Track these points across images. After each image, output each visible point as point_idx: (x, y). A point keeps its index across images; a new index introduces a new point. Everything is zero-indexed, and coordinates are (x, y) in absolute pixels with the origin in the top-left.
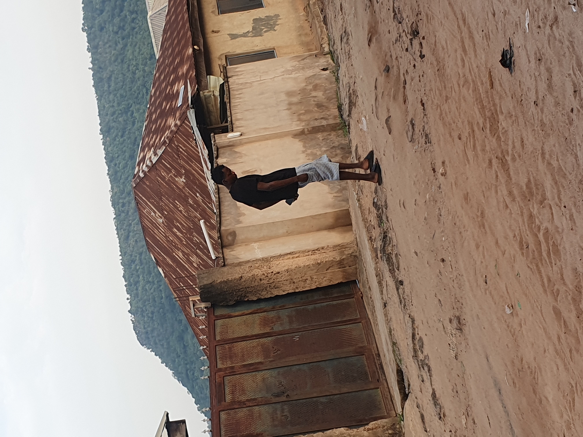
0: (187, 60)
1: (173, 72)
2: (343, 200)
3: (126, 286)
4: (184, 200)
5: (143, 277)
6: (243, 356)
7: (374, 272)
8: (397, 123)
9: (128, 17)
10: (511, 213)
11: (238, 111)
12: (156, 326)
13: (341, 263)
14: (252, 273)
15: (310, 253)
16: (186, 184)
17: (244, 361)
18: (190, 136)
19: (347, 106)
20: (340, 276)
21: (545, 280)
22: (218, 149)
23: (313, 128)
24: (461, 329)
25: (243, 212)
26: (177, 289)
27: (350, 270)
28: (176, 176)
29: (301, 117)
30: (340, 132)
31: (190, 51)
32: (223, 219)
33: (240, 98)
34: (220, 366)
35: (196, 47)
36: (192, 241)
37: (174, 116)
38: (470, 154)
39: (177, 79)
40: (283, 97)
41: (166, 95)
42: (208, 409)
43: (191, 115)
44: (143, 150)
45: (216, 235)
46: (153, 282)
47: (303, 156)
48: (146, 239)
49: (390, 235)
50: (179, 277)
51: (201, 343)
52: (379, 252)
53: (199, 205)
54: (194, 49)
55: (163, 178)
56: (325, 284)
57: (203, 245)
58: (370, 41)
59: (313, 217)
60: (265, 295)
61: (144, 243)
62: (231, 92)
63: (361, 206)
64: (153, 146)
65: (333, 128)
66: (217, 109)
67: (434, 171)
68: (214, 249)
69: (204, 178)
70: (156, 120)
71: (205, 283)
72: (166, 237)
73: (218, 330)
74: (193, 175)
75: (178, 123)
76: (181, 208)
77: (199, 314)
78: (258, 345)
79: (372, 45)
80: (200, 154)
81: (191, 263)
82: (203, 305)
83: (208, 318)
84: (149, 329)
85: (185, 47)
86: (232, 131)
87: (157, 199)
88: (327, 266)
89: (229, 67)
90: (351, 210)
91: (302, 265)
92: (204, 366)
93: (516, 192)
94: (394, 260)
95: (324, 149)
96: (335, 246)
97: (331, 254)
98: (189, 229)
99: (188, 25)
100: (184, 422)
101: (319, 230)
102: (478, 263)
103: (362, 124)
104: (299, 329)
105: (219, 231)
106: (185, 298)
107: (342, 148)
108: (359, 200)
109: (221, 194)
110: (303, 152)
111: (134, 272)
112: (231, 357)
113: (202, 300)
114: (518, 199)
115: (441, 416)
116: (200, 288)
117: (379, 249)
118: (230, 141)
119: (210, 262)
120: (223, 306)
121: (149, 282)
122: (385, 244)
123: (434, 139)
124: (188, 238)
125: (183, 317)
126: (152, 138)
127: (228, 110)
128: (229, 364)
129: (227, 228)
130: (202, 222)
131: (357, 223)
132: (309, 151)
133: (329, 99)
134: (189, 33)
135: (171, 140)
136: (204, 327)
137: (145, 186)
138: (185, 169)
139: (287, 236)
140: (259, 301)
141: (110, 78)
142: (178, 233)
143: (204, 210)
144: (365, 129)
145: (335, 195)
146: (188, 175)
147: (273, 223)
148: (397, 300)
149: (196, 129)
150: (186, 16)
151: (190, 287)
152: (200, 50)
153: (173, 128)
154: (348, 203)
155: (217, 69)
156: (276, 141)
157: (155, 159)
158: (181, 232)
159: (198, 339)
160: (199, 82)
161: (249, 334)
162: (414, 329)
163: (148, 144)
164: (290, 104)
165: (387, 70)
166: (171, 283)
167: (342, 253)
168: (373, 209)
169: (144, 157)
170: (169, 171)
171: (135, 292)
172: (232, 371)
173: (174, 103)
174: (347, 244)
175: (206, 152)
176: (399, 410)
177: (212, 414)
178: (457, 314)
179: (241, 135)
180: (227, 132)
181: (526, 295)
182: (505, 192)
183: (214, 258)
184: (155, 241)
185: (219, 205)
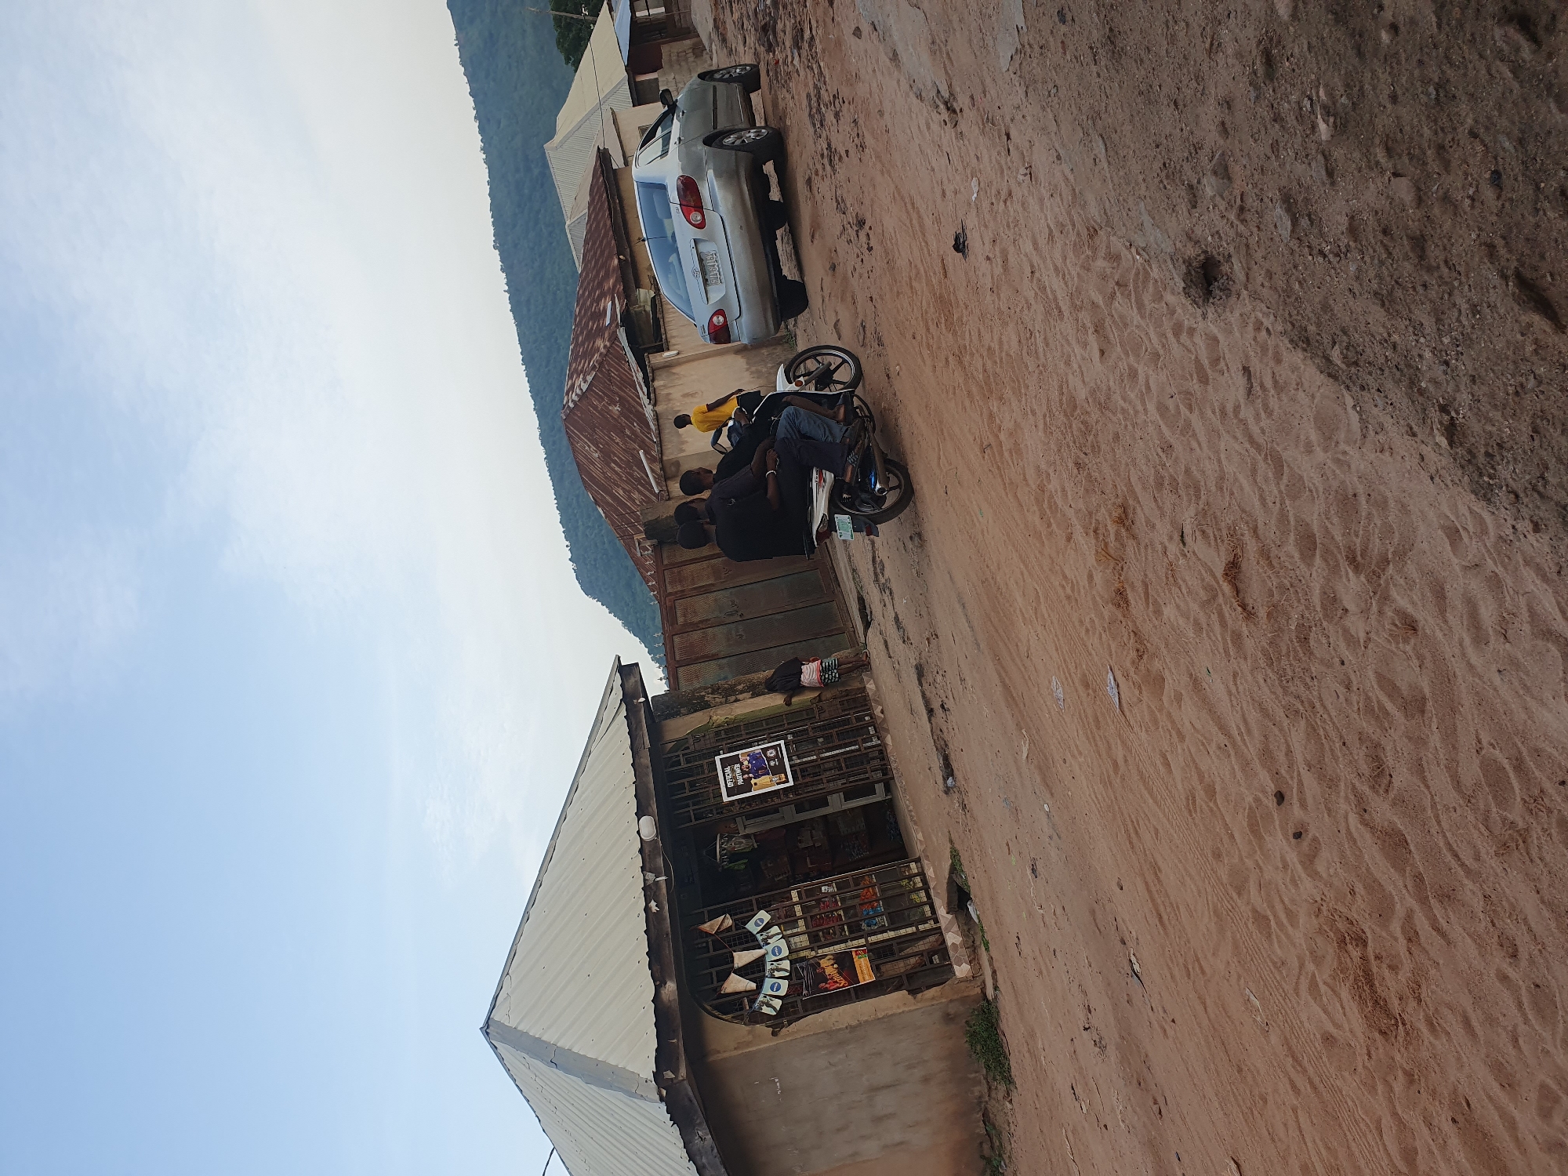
0: (614, 270)
1: (598, 288)
3: (563, 531)
4: (621, 432)
6: (693, 579)
9: (544, 230)
11: (672, 327)
12: (600, 574)
16: (621, 413)
17: (695, 584)
18: (623, 358)
21: (1007, 484)
25: (687, 440)
26: (619, 529)
28: (610, 405)
30: (786, 345)
31: (616, 261)
32: (664, 447)
34: (670, 590)
35: (621, 257)
36: (632, 476)
37: (603, 337)
39: (603, 295)
41: (592, 313)
42: (662, 655)
43: (622, 334)
44: (571, 377)
45: (657, 468)
46: (593, 525)
47: (746, 374)
48: (582, 478)
50: (620, 515)
51: (651, 589)
53: (637, 436)
54: (619, 259)
55: (595, 408)
57: (644, 480)
58: (813, 237)
61: (580, 483)
62: (664, 306)
64: (581, 372)
65: (778, 341)
66: (649, 326)
67: (889, 378)
68: (658, 484)
69: (640, 404)
70: (583, 343)
71: (650, 519)
72: (603, 473)
74: (628, 401)
75: (608, 344)
76: (618, 440)
77: (645, 553)
78: (708, 567)
79: (815, 242)
80: (634, 377)
81: (633, 500)
82: (647, 544)
83: (655, 555)
84: (593, 578)
85: (610, 258)
86: (668, 350)
87: (591, 432)
92: (655, 611)
98: (628, 463)
99: (611, 233)
100: (638, 669)
102: (938, 473)
105: (661, 460)
106: (629, 539)
109: (661, 421)
110: (747, 370)
111: (572, 517)
112: (681, 581)
113: (648, 537)
115: (905, 640)
116: (645, 525)
118: (667, 361)
121: (588, 525)
124: (627, 473)
125: (629, 560)
126: (580, 363)
127: (662, 327)
129: (670, 458)
130: (642, 454)
132: (753, 369)
134: (613, 242)
135: (601, 364)
136: (653, 570)
137: (576, 418)
138: (619, 396)
141: (528, 301)
142: (617, 469)
143: (643, 441)
146: (623, 402)
149: (628, 349)
150: (609, 222)
151: (633, 526)
152: (626, 260)
153: (602, 350)
155: (646, 280)
157: (585, 387)
158: (620, 467)
159: (648, 586)
160: (628, 297)
162: (874, 552)
163: (576, 370)
165: (833, 268)
166: (613, 523)
169: (573, 385)
170: (601, 399)
171: (574, 538)
173: (601, 322)
175: (640, 375)
176: (862, 639)
179: (678, 354)
180: (663, 350)
181: (987, 501)
183: (657, 492)
184: (592, 478)
185: (659, 433)
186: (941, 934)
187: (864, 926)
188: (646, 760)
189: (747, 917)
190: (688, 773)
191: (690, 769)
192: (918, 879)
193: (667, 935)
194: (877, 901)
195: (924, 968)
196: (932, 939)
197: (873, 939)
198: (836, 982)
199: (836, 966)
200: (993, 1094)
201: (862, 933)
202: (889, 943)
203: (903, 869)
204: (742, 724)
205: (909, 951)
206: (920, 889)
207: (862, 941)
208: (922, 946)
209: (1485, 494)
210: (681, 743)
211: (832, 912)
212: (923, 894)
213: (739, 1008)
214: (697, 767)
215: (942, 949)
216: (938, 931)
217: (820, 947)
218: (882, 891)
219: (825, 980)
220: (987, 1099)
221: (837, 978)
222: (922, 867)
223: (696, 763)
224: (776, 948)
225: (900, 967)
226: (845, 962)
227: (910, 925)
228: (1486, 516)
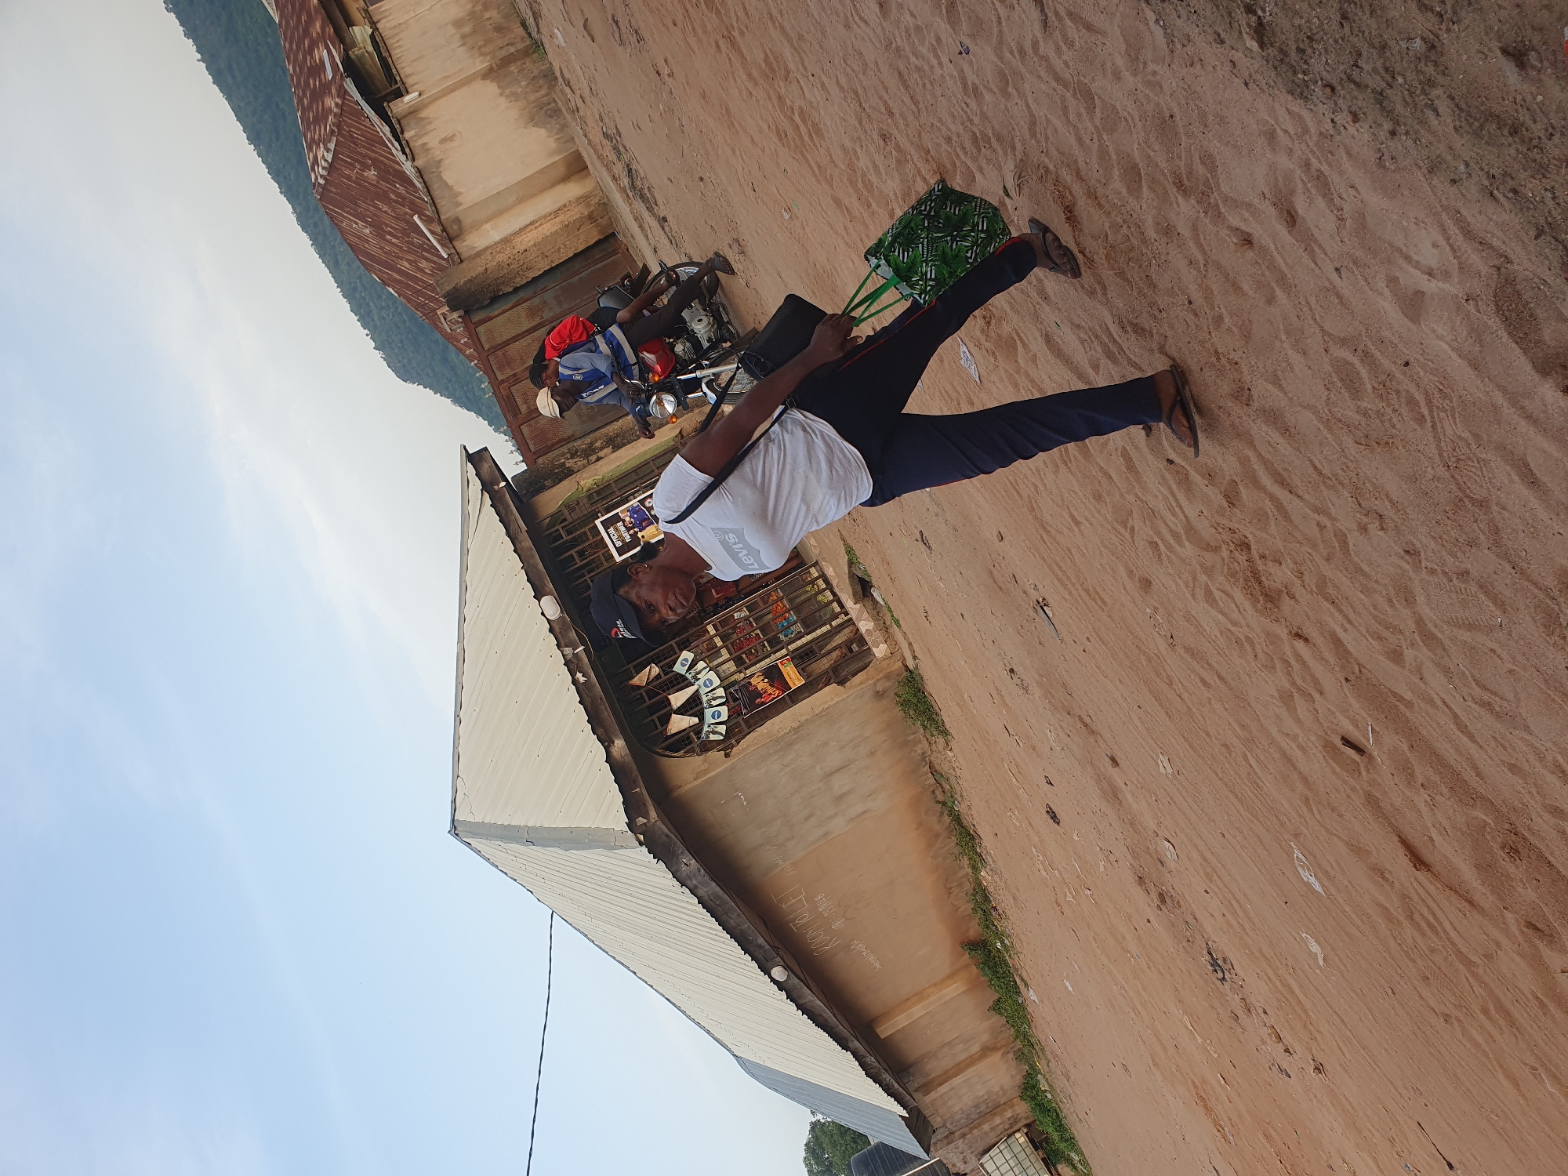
1: (305, 36)
2: (567, 141)
3: (358, 320)
4: (385, 198)
5: (374, 304)
6: (521, 358)
7: (631, 216)
8: (597, 27)
10: (758, 101)
11: (403, 65)
12: (411, 355)
13: (591, 217)
14: (496, 261)
15: (553, 216)
16: (379, 177)
17: (525, 363)
18: (360, 113)
19: (532, 19)
20: (596, 233)
21: (815, 168)
22: (399, 121)
23: (502, 59)
24: (743, 252)
25: (459, 190)
26: (419, 306)
27: (603, 222)
28: (363, 171)
29: (482, 50)
30: (535, 55)
33: (400, 47)
34: (500, 377)
36: (414, 245)
37: (330, 92)
38: (692, 41)
39: (314, 44)
40: (451, 30)
41: (309, 69)
42: (505, 427)
43: (350, 86)
44: (310, 149)
45: (437, 229)
46: (388, 306)
47: (502, 100)
48: (361, 261)
49: (634, 167)
50: (417, 292)
51: (470, 358)
52: (628, 191)
53: (404, 199)
55: (348, 178)
56: (581, 248)
57: (428, 245)
59: (542, 171)
60: (520, 282)
61: (359, 264)
62: (387, 42)
63: (590, 143)
64: (320, 140)
65: (526, 53)
66: (378, 70)
68: (442, 245)
69: (398, 163)
70: (311, 106)
71: (448, 289)
72: (382, 249)
73: (483, 339)
74: (382, 162)
75: (339, 101)
76: (386, 209)
77: (454, 327)
78: (533, 341)
80: (381, 134)
81: (422, 270)
82: (455, 315)
83: (467, 327)
84: (405, 361)
86: (407, 92)
87: (354, 206)
88: (578, 225)
89: (371, 8)
90: (581, 150)
91: (548, 233)
92: (483, 382)
93: (755, 73)
94: (649, 196)
95: (524, 83)
96: (578, 199)
97: (576, 210)
98: (404, 231)
100: (485, 449)
101: (553, 185)
102: (740, 170)
103: (557, 38)
104: (572, 307)
105: (439, 220)
106: (432, 314)
107: (545, 76)
108: (586, 136)
109: (425, 177)
110: (501, 95)
111: (362, 301)
112: (509, 364)
113: (453, 309)
114: (760, 81)
116: (446, 297)
117: (628, 187)
118: (410, 107)
119: (444, 263)
120: (478, 309)
121: (382, 308)
122: (632, 179)
123: (646, 35)
124: (408, 242)
125: (439, 336)
126: (315, 130)
127: (393, 67)
128: (509, 372)
129: (447, 216)
130: (416, 218)
131: (593, 164)
132: (508, 91)
133: (506, 17)
135: (338, 125)
136: (466, 339)
137: (332, 195)
138: (372, 159)
139: (520, 203)
140: (516, 290)
142: (393, 240)
143: (412, 202)
144: (563, 44)
145: (556, 137)
146: (377, 164)
147: (498, 193)
148: (666, 241)
149: (363, 104)
151: (433, 300)
153: (335, 110)
154: (575, 143)
155: (357, 15)
156: (464, 90)
157: (329, 157)
158: (398, 238)
159: (464, 354)
160: (342, 41)
161: (520, 332)
163: (313, 140)
164: (463, 37)
166: (409, 300)
167: (588, 205)
168: (605, 142)
169: (316, 158)
170: (352, 167)
171: (372, 324)
172: (516, 379)
173: (323, 78)
174: (591, 192)
175: (387, 130)
177: (512, 431)
178: (735, 237)
179: (421, 96)
180: (402, 96)
181: (799, 191)
182: (744, 77)
183: (446, 256)
184: (372, 258)
185: (428, 191)
186: (854, 624)
187: (782, 637)
188: (527, 543)
189: (672, 661)
190: (574, 543)
191: (574, 539)
192: (820, 582)
193: (601, 699)
194: (788, 611)
195: (846, 658)
196: (847, 631)
197: (792, 647)
198: (770, 694)
199: (766, 680)
200: (934, 747)
201: (781, 645)
202: (808, 646)
203: (804, 577)
204: (611, 482)
205: (829, 647)
206: (824, 590)
207: (784, 651)
208: (839, 639)
209: (1301, 92)
210: (557, 517)
211: (749, 634)
212: (828, 593)
213: (685, 742)
214: (580, 536)
215: (859, 639)
216: (850, 622)
217: (746, 669)
218: (790, 601)
219: (760, 695)
220: (929, 753)
221: (770, 690)
222: (821, 569)
223: (579, 532)
224: (707, 681)
225: (824, 664)
226: (773, 674)
227: (824, 624)
228: (1305, 114)
